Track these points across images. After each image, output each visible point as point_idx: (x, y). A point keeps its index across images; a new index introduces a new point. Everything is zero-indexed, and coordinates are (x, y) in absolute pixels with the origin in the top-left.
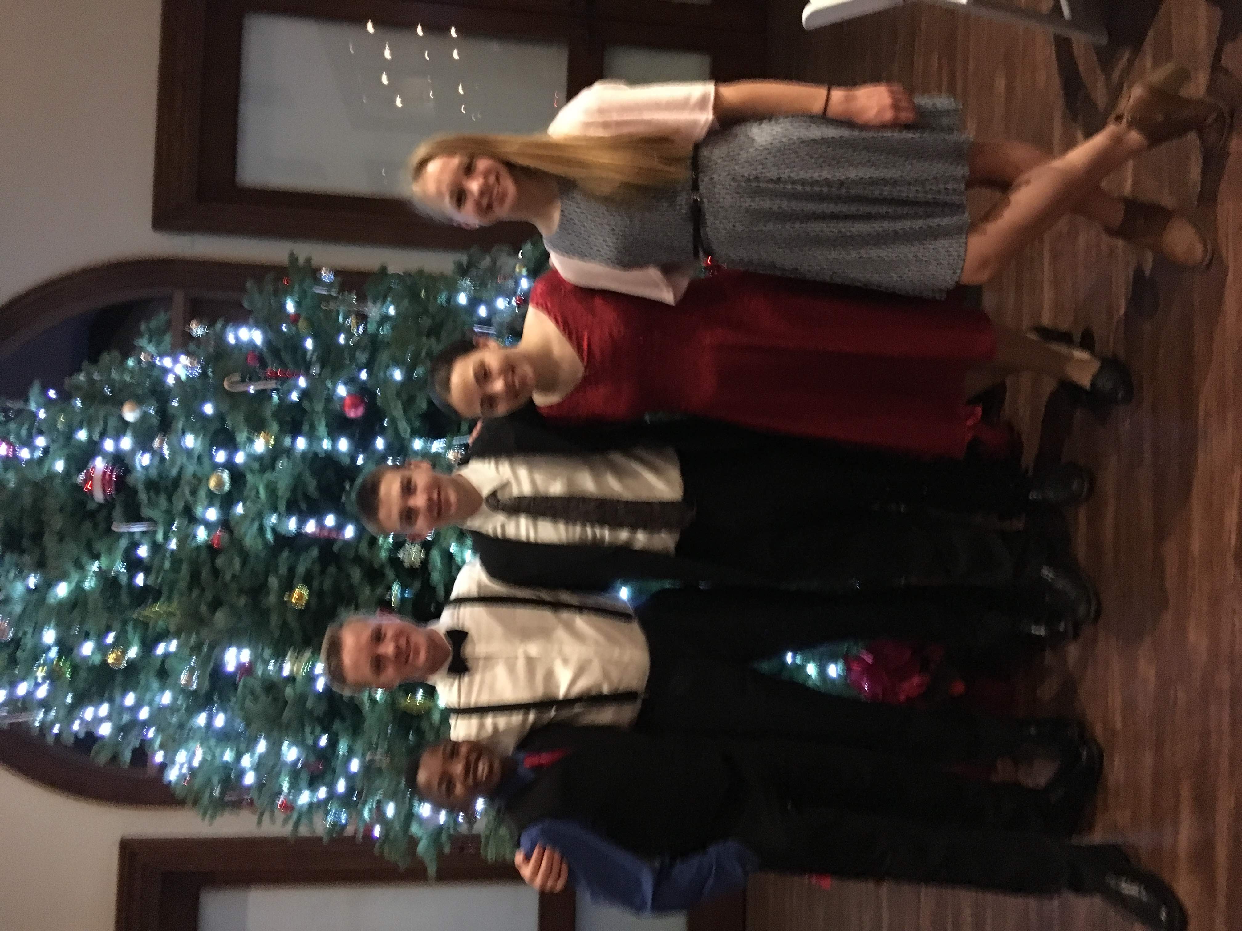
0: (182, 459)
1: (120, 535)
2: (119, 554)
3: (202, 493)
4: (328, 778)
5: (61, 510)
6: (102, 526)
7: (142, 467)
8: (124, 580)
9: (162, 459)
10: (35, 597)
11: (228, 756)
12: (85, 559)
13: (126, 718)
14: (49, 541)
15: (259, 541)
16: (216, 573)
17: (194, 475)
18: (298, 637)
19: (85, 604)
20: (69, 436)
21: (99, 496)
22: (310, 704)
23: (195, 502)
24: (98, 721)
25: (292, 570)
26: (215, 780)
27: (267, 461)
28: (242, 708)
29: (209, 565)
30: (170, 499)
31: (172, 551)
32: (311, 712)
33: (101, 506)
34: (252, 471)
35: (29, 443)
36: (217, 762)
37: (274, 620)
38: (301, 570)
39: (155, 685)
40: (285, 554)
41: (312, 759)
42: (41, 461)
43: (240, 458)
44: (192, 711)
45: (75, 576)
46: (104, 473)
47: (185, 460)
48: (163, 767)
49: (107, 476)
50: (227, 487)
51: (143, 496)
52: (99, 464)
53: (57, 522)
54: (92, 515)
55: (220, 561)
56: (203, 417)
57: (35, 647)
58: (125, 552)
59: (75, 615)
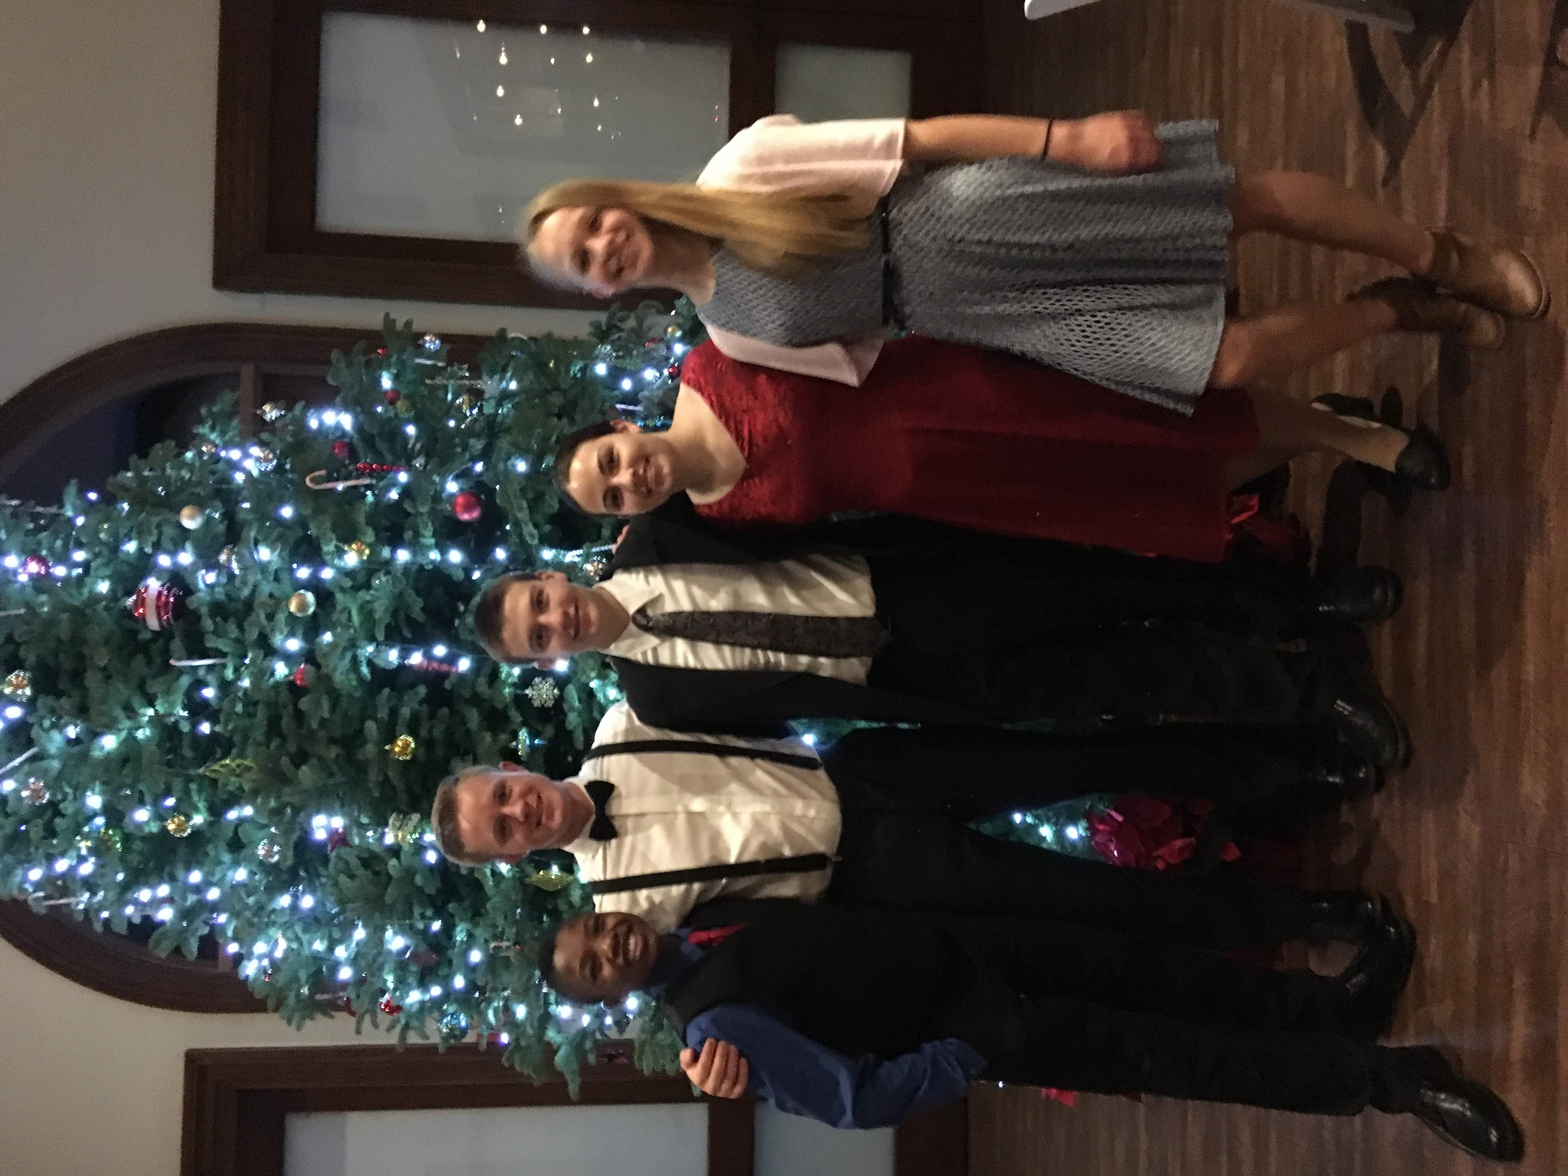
0: (254, 577)
1: (181, 671)
2: (179, 697)
3: (281, 617)
4: (443, 972)
5: (107, 642)
6: (158, 660)
7: (207, 585)
8: (185, 727)
9: (231, 576)
10: (77, 749)
11: (319, 946)
12: (136, 701)
13: (192, 899)
14: (92, 680)
15: (352, 676)
16: (299, 716)
17: (271, 595)
18: (403, 797)
19: (139, 757)
20: (114, 548)
21: (153, 623)
22: (419, 880)
23: (273, 630)
24: (157, 903)
25: (394, 712)
26: (303, 975)
27: (361, 578)
28: (336, 884)
29: (291, 707)
30: (241, 627)
31: (246, 689)
32: (420, 889)
33: (156, 635)
34: (343, 590)
35: (63, 558)
36: (306, 952)
37: (373, 777)
38: (405, 712)
39: (227, 857)
40: (386, 691)
41: (423, 947)
42: (80, 579)
43: (327, 574)
44: (273, 890)
45: (126, 724)
46: (160, 593)
47: (259, 577)
48: (238, 959)
49: (163, 598)
50: (311, 610)
51: (208, 624)
52: (153, 584)
53: (102, 657)
54: (143, 648)
55: (304, 704)
56: (280, 522)
57: (78, 811)
58: (186, 695)
59: (126, 771)
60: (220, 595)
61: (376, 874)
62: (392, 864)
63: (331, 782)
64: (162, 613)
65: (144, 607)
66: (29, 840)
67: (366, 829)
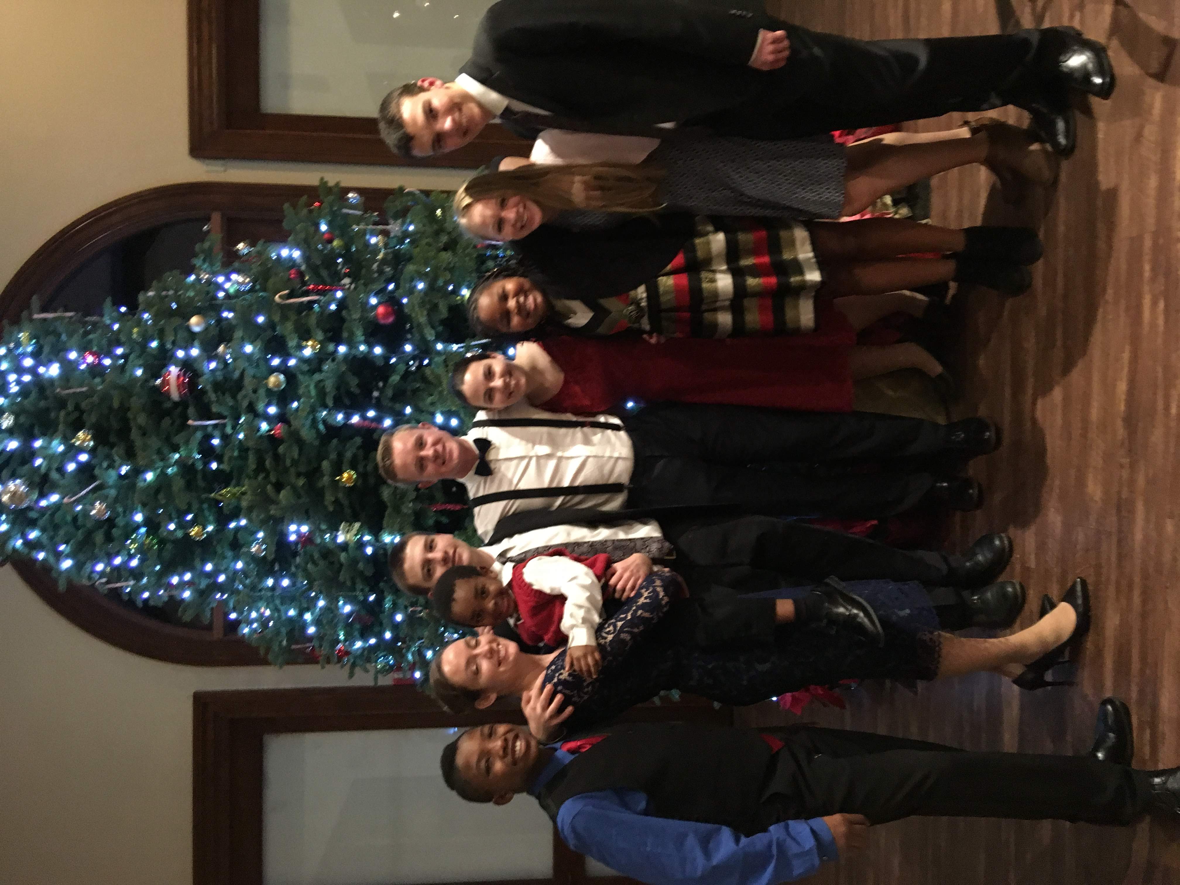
0: (242, 364)
1: (197, 428)
2: (195, 445)
3: (262, 392)
4: (376, 629)
5: (144, 409)
6: (178, 422)
7: (210, 371)
8: (200, 466)
9: (226, 364)
10: (127, 481)
11: (292, 613)
12: (165, 450)
14: (135, 434)
15: (314, 431)
16: (277, 458)
17: (254, 377)
18: (348, 511)
19: (168, 486)
20: (144, 345)
21: (175, 395)
22: (361, 566)
23: (257, 401)
24: (182, 586)
25: (340, 455)
26: (284, 631)
27: (314, 363)
28: (305, 570)
29: (271, 454)
30: (235, 399)
31: (240, 441)
32: (362, 573)
33: (176, 404)
34: (303, 373)
35: (109, 354)
36: (284, 618)
37: (329, 498)
38: (349, 455)
39: (229, 554)
40: (335, 441)
41: (363, 613)
42: (123, 367)
44: (262, 575)
45: (160, 464)
46: (178, 376)
47: (247, 364)
49: (181, 380)
50: (283, 387)
51: (213, 396)
52: (174, 370)
53: (142, 419)
54: (168, 413)
55: (281, 449)
56: (256, 326)
57: (127, 525)
58: (201, 443)
59: (161, 496)
60: (219, 376)
61: (331, 563)
62: (343, 556)
63: (300, 501)
64: (181, 389)
65: (168, 384)
66: (94, 544)
67: (324, 532)
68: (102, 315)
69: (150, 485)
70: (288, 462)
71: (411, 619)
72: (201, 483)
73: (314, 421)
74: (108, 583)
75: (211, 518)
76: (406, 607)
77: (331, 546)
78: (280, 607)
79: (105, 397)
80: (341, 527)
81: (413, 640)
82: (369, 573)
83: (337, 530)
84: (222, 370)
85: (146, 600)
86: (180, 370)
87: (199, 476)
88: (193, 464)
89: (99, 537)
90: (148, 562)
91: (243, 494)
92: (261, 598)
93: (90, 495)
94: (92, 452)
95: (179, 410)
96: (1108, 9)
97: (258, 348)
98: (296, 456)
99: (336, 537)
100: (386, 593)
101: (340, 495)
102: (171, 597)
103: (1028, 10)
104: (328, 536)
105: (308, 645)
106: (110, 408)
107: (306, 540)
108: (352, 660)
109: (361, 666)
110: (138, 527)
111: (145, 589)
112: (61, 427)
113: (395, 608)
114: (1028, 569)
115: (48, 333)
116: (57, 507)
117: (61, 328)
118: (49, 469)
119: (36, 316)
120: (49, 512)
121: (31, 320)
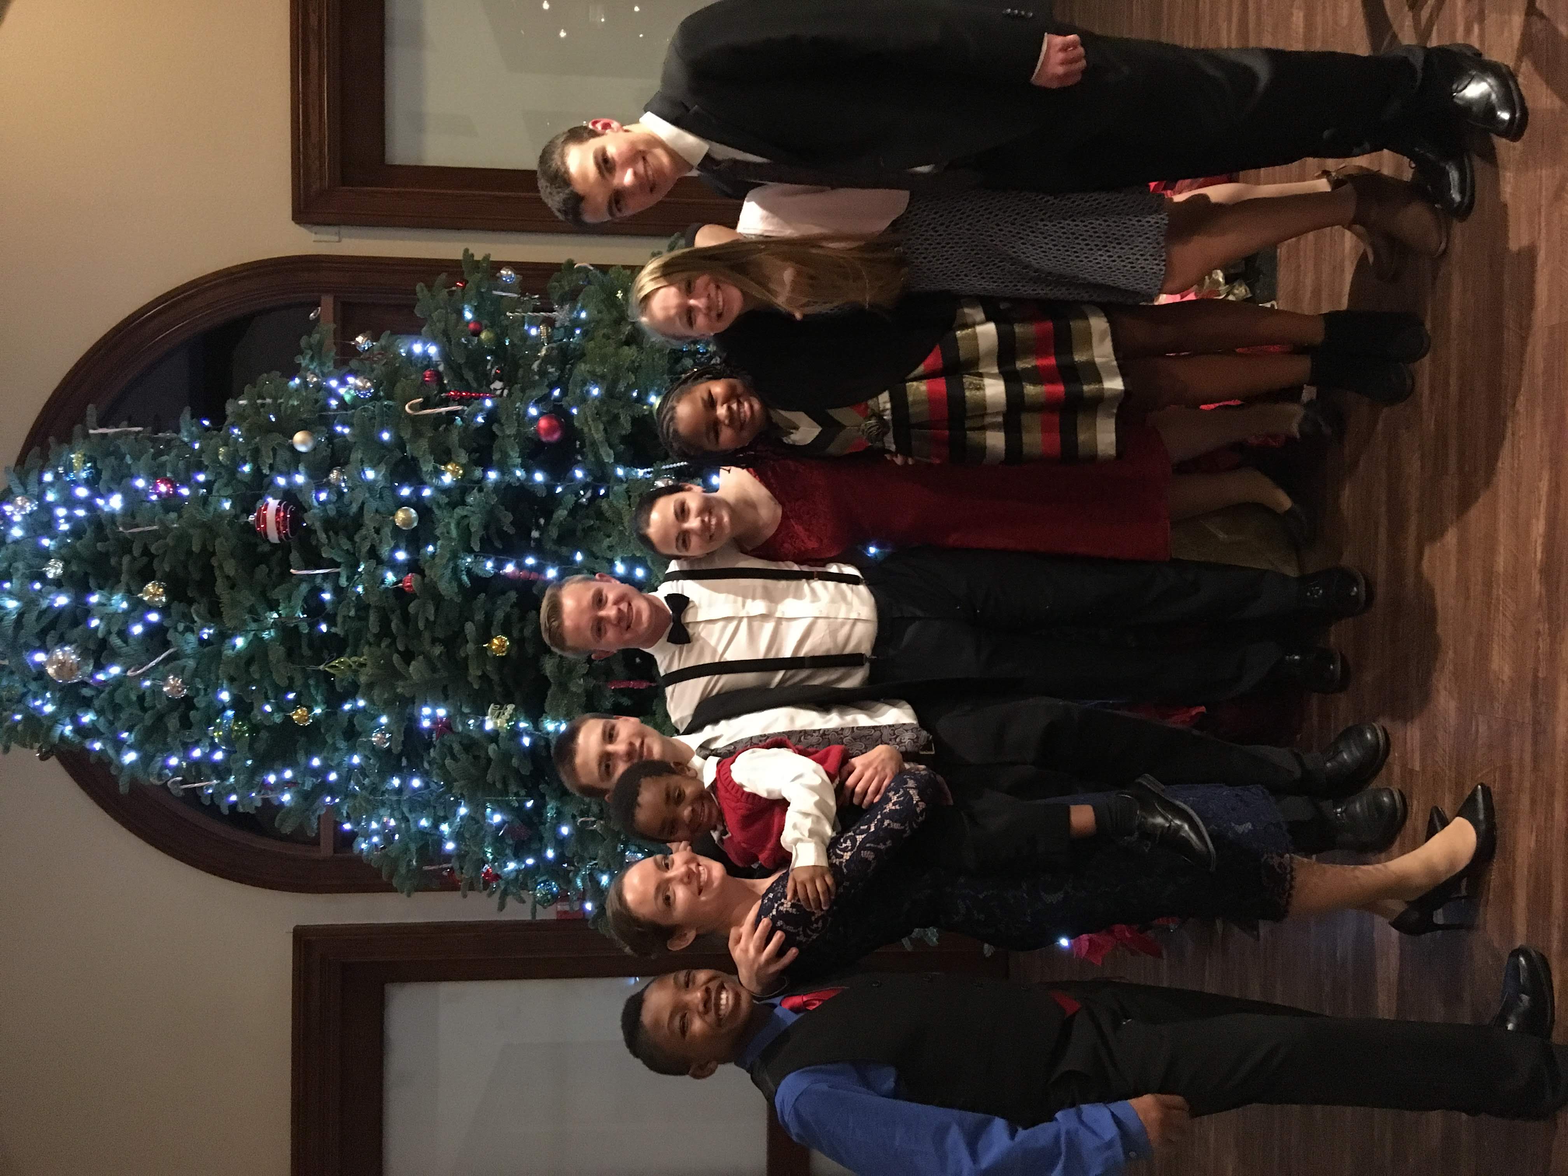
0: (362, 495)
1: (302, 579)
2: (298, 601)
3: (387, 531)
4: (535, 846)
5: (233, 553)
6: (277, 571)
7: (320, 503)
8: (305, 628)
9: (341, 494)
10: (210, 649)
11: (424, 823)
12: (261, 606)
13: (313, 780)
15: (454, 583)
16: (406, 618)
17: (377, 511)
18: (498, 689)
19: (265, 653)
20: (233, 470)
21: (273, 536)
22: (515, 762)
23: (381, 542)
24: (281, 786)
25: (489, 615)
26: (413, 847)
27: (456, 496)
28: (442, 766)
29: (398, 611)
30: (351, 539)
31: (359, 595)
32: (517, 771)
33: (275, 548)
34: (439, 506)
35: (187, 482)
36: (413, 829)
37: (474, 672)
38: (500, 615)
39: (342, 745)
40: (482, 596)
41: (517, 823)
42: (205, 498)
43: (427, 492)
44: (385, 773)
45: (254, 626)
46: (278, 510)
47: (367, 495)
49: (282, 514)
50: (415, 524)
51: (323, 537)
52: (273, 503)
53: (230, 568)
54: (264, 559)
55: (412, 608)
56: (383, 445)
57: (210, 704)
58: (305, 600)
59: (254, 668)
60: (332, 511)
61: (476, 758)
62: (492, 748)
63: (437, 676)
64: (281, 528)
65: (265, 522)
66: (166, 731)
67: (467, 716)
68: (178, 431)
69: (239, 654)
70: (421, 625)
71: (581, 832)
72: (306, 651)
73: (456, 570)
74: (182, 782)
75: (319, 698)
76: (574, 817)
77: (476, 735)
78: (407, 815)
79: (183, 537)
80: (490, 711)
81: (582, 860)
82: (525, 772)
83: (485, 715)
84: (334, 503)
85: (234, 805)
86: (280, 504)
87: (304, 643)
88: (296, 627)
89: (173, 723)
90: (238, 755)
91: (362, 665)
92: (383, 804)
93: (161, 667)
94: (164, 610)
95: (279, 554)
96: (1517, 20)
97: (383, 473)
98: (432, 618)
99: (483, 722)
100: (547, 798)
101: (488, 668)
102: (266, 801)
103: (1408, 22)
104: (471, 722)
105: (445, 866)
106: (189, 552)
107: (444, 727)
108: (503, 887)
109: (514, 894)
110: (224, 709)
111: (233, 790)
112: (124, 578)
113: (560, 818)
114: (1411, 771)
115: (108, 454)
116: (119, 682)
117: (124, 449)
118: (109, 632)
119: (91, 431)
120: (107, 690)
121: (87, 436)
